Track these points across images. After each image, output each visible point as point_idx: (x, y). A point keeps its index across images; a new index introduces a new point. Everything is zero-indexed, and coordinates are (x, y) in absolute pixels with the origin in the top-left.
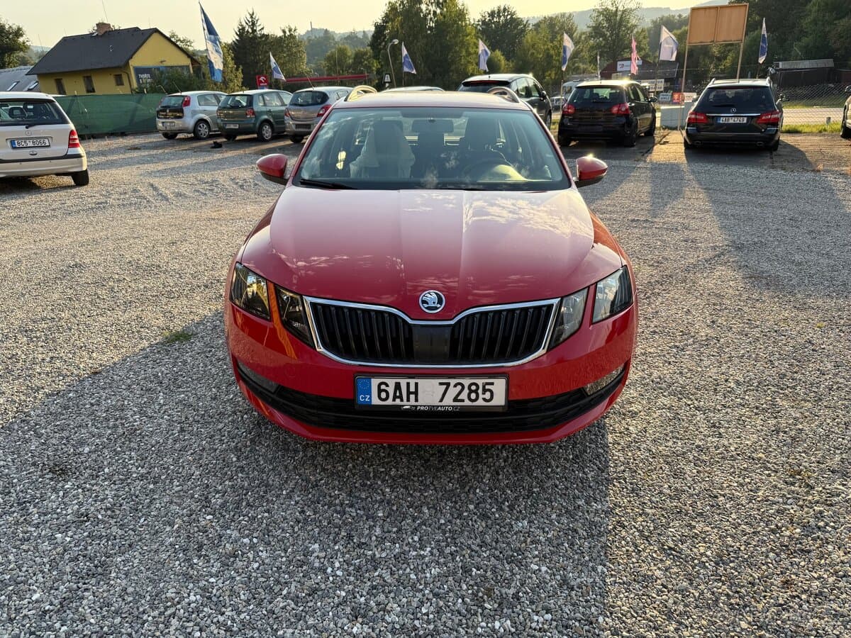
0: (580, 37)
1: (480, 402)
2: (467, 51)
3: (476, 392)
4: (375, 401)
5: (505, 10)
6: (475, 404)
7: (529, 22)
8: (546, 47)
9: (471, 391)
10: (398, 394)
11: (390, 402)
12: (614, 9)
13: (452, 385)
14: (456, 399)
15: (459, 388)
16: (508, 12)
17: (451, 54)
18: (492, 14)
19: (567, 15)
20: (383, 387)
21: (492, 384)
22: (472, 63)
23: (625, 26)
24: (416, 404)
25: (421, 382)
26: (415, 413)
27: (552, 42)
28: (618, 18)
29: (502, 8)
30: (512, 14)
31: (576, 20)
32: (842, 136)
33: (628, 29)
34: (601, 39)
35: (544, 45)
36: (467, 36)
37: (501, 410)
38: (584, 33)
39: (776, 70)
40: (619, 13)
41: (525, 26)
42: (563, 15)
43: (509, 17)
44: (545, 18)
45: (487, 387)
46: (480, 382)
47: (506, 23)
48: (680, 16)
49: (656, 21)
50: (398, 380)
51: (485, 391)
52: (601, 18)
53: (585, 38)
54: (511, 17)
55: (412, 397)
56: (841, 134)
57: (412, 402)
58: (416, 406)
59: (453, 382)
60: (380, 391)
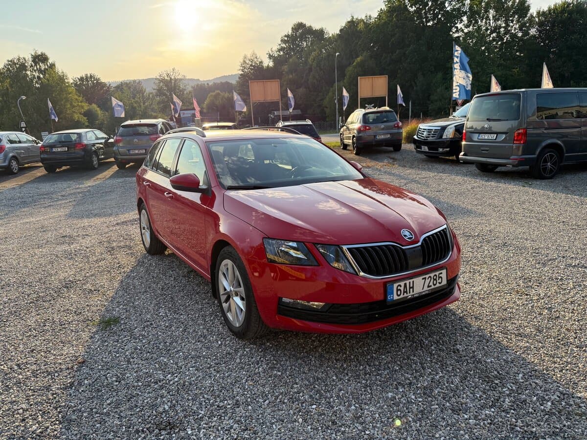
0: (149, 96)
1: (438, 285)
2: (71, 104)
3: (436, 280)
4: (396, 297)
5: (91, 76)
6: (436, 286)
7: (111, 85)
8: (130, 102)
9: (434, 280)
10: (405, 290)
11: (402, 296)
12: (169, 79)
13: (427, 278)
14: (429, 286)
15: (430, 279)
16: (94, 78)
17: (58, 106)
18: (81, 79)
19: (137, 81)
20: (399, 288)
21: (441, 273)
22: (76, 113)
23: (178, 89)
24: (414, 293)
25: (415, 280)
26: (414, 299)
27: (134, 99)
28: (173, 84)
29: (89, 75)
30: (98, 80)
31: (144, 86)
32: (343, 149)
33: (181, 91)
34: (164, 97)
35: (128, 100)
36: (69, 94)
37: (445, 287)
38: (151, 93)
39: (275, 116)
40: (173, 81)
41: (108, 88)
42: (134, 81)
43: (95, 82)
44: (122, 83)
45: (440, 276)
46: (437, 273)
47: (94, 86)
48: (208, 84)
49: (194, 87)
50: (405, 282)
51: (439, 277)
52: (162, 84)
53: (153, 96)
54: (97, 82)
55: (411, 290)
56: (342, 147)
57: (412, 293)
58: (413, 295)
59: (427, 276)
60: (398, 290)
